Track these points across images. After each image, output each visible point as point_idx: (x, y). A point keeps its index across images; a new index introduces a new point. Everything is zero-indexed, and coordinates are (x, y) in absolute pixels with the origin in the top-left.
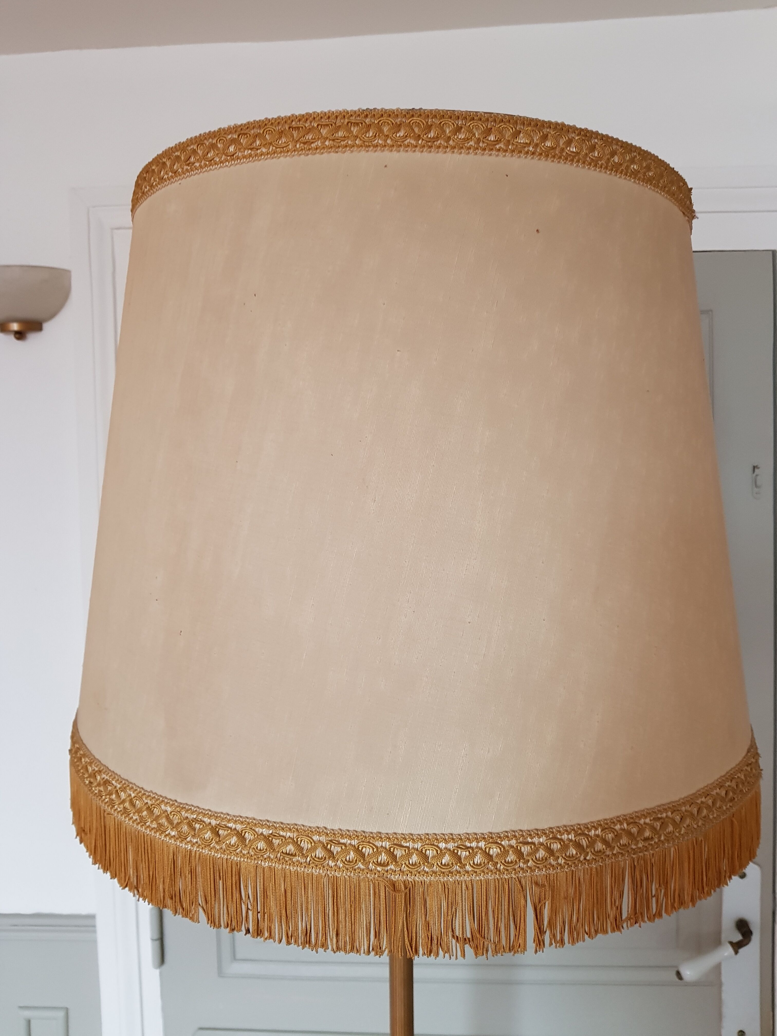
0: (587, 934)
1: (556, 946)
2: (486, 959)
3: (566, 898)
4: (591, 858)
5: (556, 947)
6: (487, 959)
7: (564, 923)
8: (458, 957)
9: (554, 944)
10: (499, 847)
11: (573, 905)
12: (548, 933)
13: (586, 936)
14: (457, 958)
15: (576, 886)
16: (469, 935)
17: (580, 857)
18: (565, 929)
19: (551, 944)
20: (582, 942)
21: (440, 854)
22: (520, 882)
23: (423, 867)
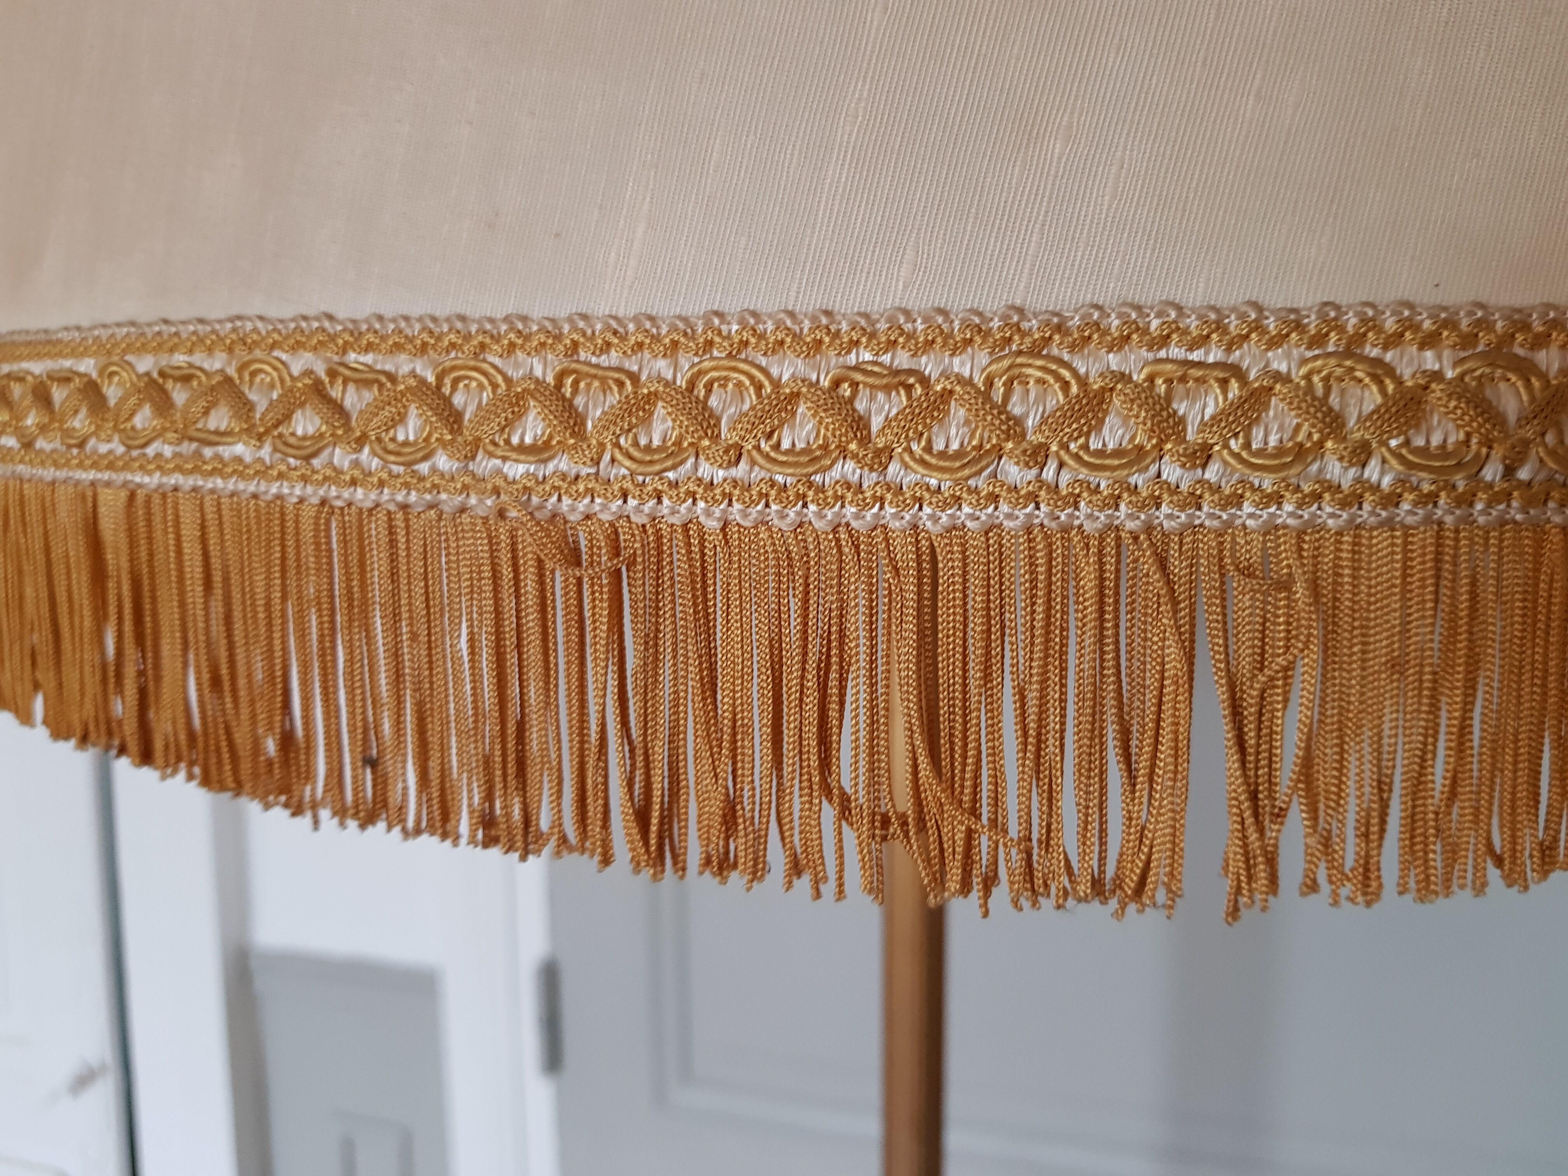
0: (1499, 861)
1: (1335, 894)
2: (979, 913)
3: (1397, 666)
4: (1541, 476)
5: (1335, 903)
6: (986, 914)
7: (1383, 787)
8: (847, 888)
9: (1325, 887)
10: (1058, 377)
11: (1434, 708)
12: (1297, 816)
13: (1493, 873)
14: (841, 893)
15: (1454, 606)
16: (905, 803)
17: (1481, 462)
18: (1383, 822)
19: (1311, 886)
20: (1468, 892)
21: (769, 397)
22: (1163, 564)
23: (692, 460)
